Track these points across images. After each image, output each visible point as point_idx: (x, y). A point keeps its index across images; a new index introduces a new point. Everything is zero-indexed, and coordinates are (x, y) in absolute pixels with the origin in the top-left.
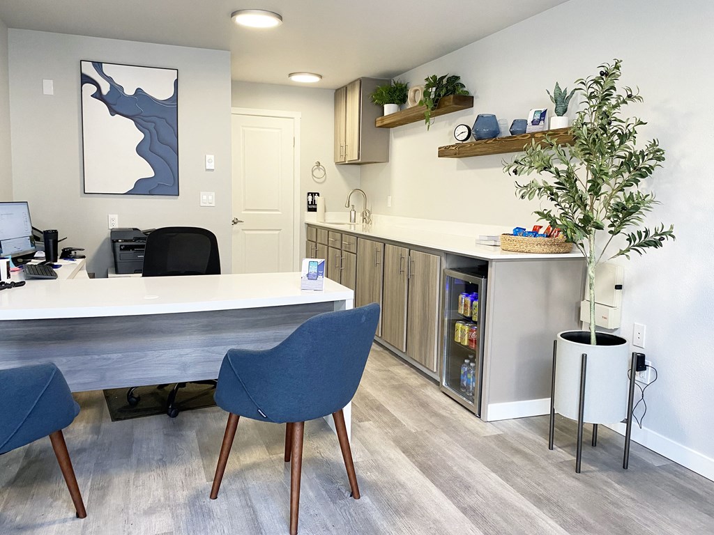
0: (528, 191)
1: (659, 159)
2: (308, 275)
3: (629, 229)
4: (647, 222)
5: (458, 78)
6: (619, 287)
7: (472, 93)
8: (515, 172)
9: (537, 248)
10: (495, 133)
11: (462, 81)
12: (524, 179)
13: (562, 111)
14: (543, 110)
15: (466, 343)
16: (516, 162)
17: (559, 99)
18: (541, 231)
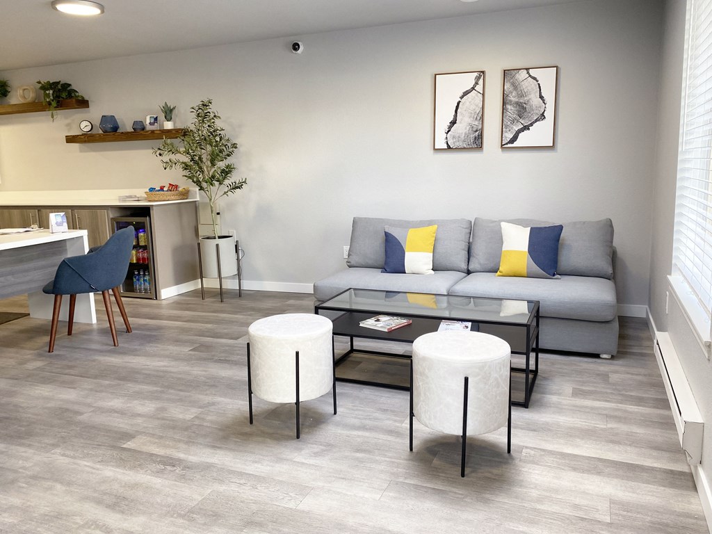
0: (168, 165)
1: (236, 148)
2: (56, 224)
3: (226, 182)
4: (234, 178)
5: (70, 85)
6: (218, 214)
7: (86, 98)
8: (160, 155)
9: (173, 197)
10: (115, 129)
11: (74, 87)
12: (166, 158)
13: (168, 118)
14: (155, 116)
15: (135, 262)
16: (159, 149)
17: (168, 112)
18: (165, 189)
